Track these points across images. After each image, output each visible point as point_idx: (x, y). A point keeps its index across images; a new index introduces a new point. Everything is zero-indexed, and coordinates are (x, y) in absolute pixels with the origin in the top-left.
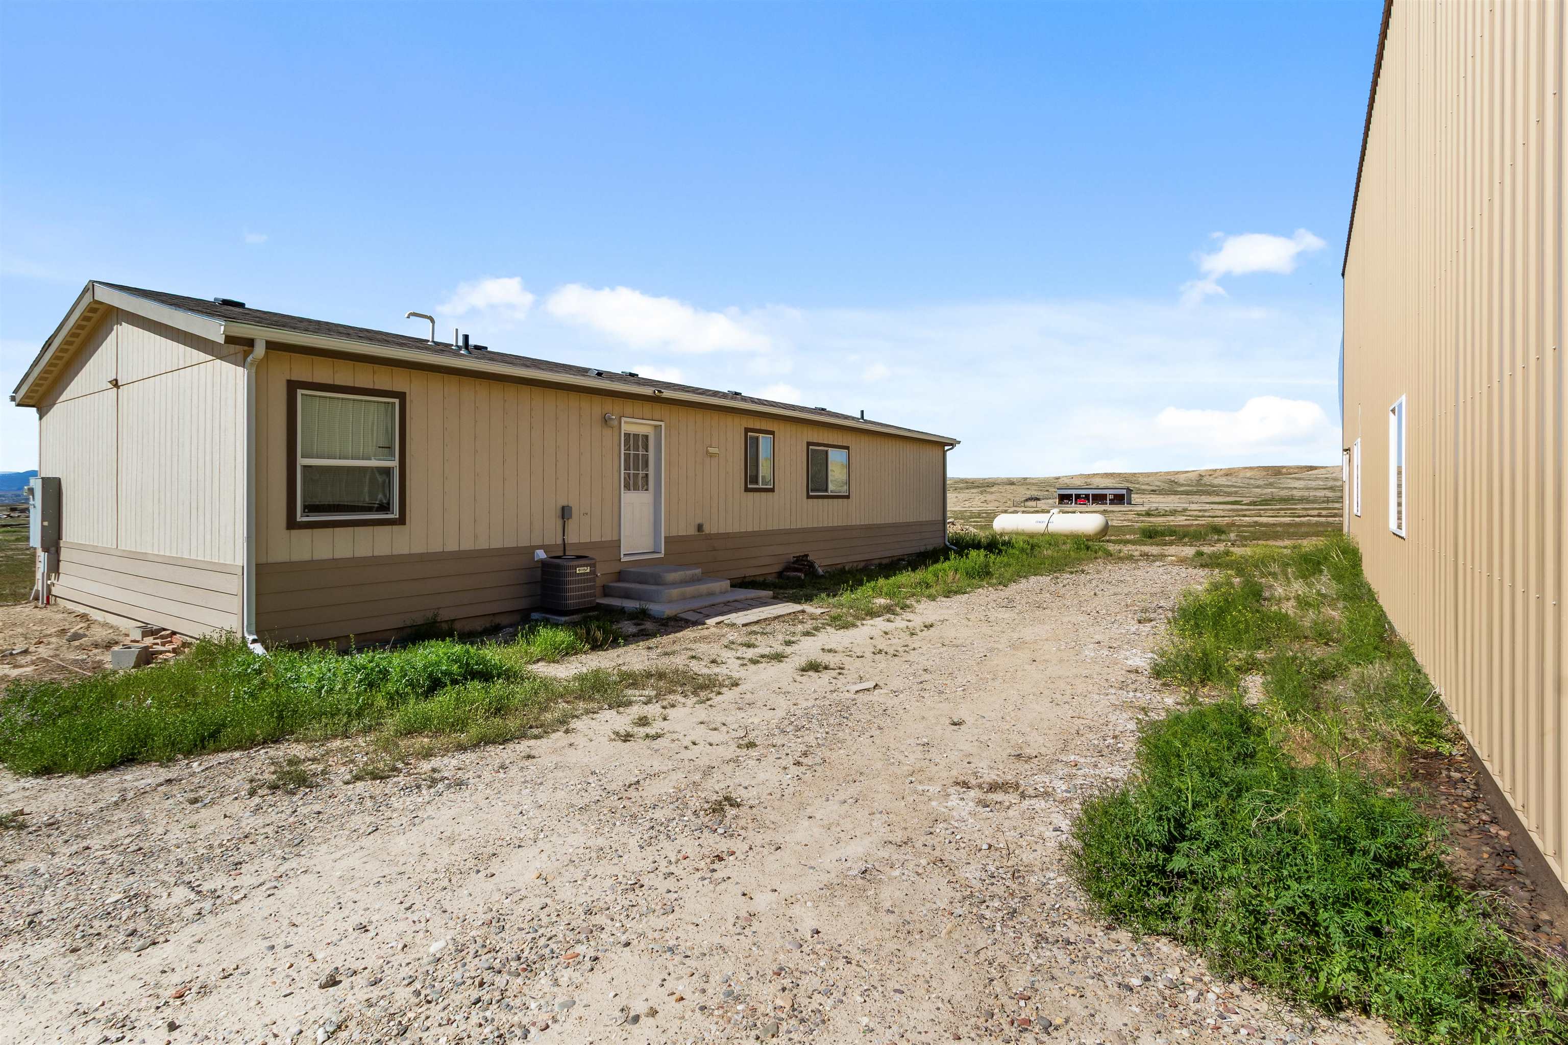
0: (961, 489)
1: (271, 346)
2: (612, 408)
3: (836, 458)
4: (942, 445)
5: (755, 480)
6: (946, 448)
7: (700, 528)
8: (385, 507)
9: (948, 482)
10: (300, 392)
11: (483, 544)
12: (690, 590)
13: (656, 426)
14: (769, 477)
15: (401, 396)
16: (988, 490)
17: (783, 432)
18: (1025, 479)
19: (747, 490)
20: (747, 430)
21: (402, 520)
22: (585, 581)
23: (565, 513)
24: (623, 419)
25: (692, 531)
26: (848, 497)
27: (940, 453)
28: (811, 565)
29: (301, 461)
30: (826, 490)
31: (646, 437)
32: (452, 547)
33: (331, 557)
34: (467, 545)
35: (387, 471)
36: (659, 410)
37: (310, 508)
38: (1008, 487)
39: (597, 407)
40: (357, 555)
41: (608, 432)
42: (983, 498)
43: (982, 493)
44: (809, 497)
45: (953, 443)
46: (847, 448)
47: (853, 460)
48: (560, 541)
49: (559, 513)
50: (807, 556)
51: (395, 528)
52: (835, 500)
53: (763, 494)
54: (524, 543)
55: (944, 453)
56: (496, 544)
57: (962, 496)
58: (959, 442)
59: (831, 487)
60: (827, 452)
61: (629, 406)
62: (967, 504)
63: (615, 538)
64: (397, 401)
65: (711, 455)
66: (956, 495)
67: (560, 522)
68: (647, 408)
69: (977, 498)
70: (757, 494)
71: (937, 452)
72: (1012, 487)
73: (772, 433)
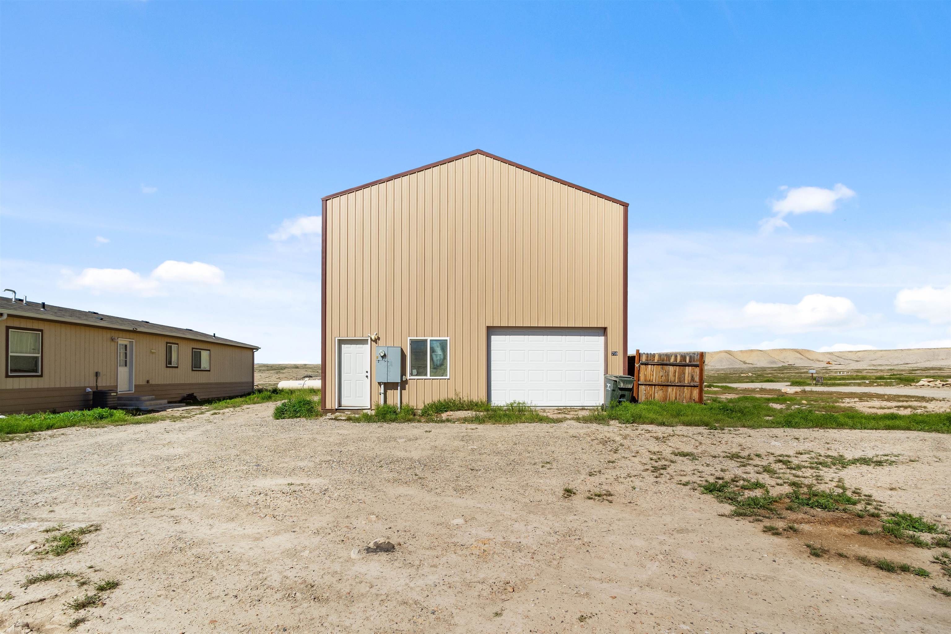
0: (264, 370)
1: (9, 315)
2: (114, 334)
3: (205, 355)
4: (252, 349)
5: (170, 363)
6: (254, 350)
7: (148, 382)
8: (36, 371)
9: (255, 366)
10: (10, 330)
11: (68, 385)
12: (152, 402)
13: (130, 341)
14: (176, 361)
15: (41, 331)
16: (282, 371)
17: (183, 345)
18: (305, 365)
19: (167, 367)
20: (167, 343)
21: (41, 376)
22: (114, 398)
23: (97, 374)
24: (119, 339)
25: (145, 383)
26: (209, 371)
27: (251, 353)
28: (195, 397)
29: (10, 354)
30: (200, 368)
31: (126, 346)
32: (58, 386)
33: (18, 388)
34: (63, 385)
35: (37, 358)
36: (132, 335)
37: (12, 371)
38: (294, 370)
39: (109, 335)
40: (27, 387)
41: (113, 344)
42: (277, 376)
43: (277, 373)
44: (193, 370)
45: (257, 349)
46: (209, 350)
47: (212, 356)
48: (95, 385)
49: (95, 374)
50: (193, 394)
51: (39, 378)
52: (204, 372)
53: (174, 369)
54: (82, 385)
55: (253, 353)
56: (73, 385)
57: (264, 375)
58: (260, 348)
59: (202, 366)
60: (200, 352)
61: (121, 334)
62: (267, 380)
63: (115, 384)
64: (40, 333)
65: (153, 353)
66: (260, 374)
67: (95, 378)
68: (128, 335)
69: (274, 376)
70: (171, 369)
71: (250, 352)
72: (296, 370)
73: (177, 344)
